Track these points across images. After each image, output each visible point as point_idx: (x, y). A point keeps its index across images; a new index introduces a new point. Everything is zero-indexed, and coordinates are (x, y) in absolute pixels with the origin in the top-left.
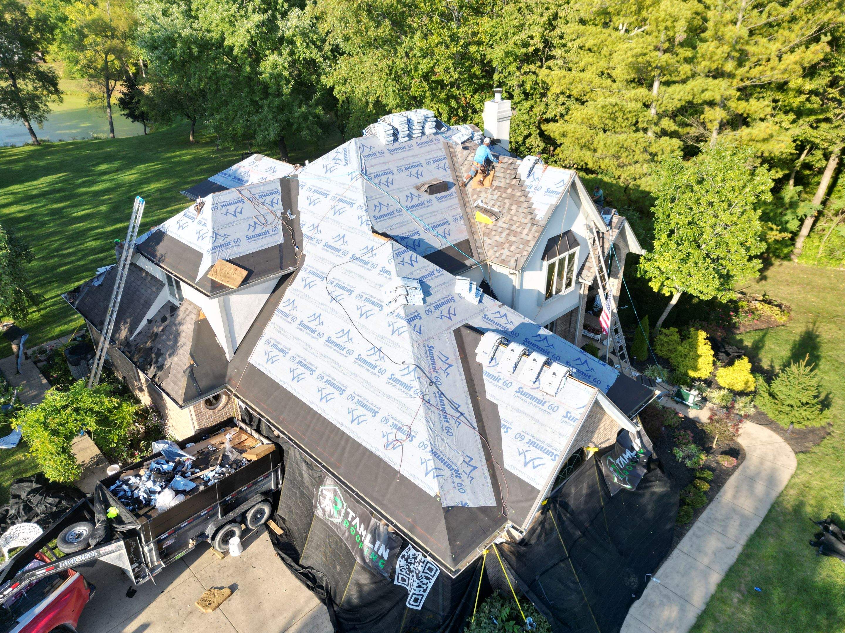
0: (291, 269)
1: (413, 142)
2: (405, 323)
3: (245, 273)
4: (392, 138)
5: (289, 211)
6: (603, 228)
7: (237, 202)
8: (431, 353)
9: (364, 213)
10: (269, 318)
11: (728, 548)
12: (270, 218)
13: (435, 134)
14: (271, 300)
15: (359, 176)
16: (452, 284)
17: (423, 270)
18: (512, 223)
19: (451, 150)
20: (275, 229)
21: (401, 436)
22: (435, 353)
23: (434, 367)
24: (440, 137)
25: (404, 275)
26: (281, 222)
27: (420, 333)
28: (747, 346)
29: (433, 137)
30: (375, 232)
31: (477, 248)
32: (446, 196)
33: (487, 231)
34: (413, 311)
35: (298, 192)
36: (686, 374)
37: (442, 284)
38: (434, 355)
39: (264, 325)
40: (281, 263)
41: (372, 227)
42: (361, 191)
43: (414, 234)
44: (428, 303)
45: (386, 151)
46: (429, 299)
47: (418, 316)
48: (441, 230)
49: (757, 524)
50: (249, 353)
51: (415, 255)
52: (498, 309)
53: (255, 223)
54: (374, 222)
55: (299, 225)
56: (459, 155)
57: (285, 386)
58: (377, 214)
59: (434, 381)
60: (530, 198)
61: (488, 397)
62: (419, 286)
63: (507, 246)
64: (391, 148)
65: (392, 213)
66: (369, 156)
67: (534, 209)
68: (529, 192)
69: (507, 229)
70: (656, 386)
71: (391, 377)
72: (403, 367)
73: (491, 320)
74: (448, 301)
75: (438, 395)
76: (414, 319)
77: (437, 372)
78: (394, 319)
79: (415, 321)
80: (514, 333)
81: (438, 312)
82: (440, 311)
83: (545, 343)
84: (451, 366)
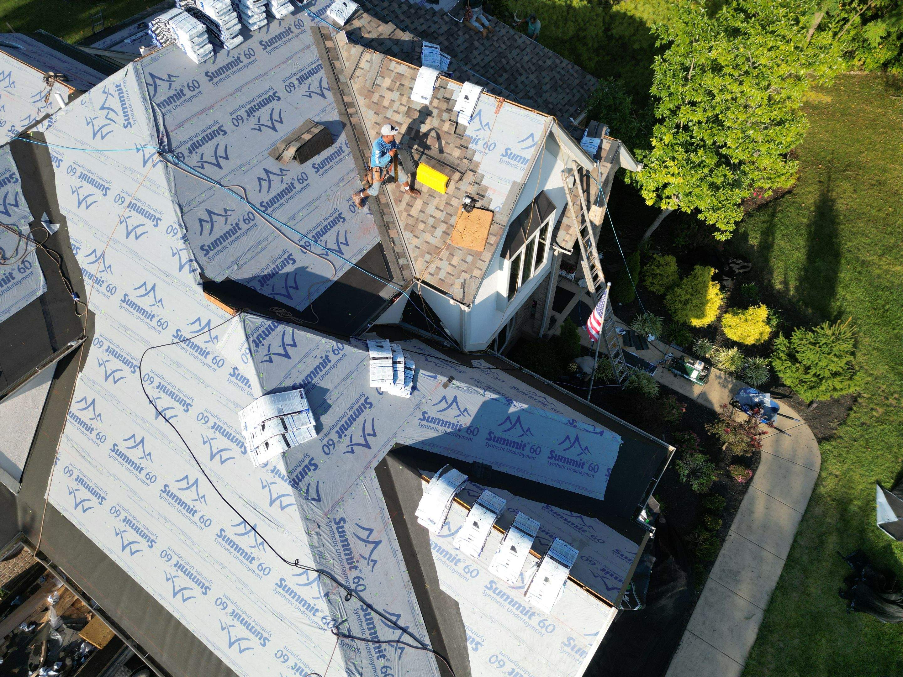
0: (74, 344)
1: (253, 43)
2: (288, 489)
4: (210, 47)
5: (45, 217)
6: (587, 165)
8: (342, 534)
9: (181, 244)
10: (59, 427)
11: (747, 618)
12: (9, 242)
13: (293, 13)
14: (55, 392)
15: (156, 157)
16: (362, 370)
17: (309, 360)
18: (450, 210)
19: (329, 44)
20: (24, 266)
22: (349, 528)
23: (350, 560)
24: (304, 15)
25: (274, 385)
27: (319, 500)
29: (293, 19)
31: (398, 256)
32: (330, 159)
33: (411, 221)
34: (301, 457)
35: (53, 174)
36: (687, 325)
37: (344, 379)
38: (349, 536)
39: (55, 440)
40: (52, 336)
41: (202, 275)
42: (167, 193)
43: (284, 265)
44: (325, 430)
45: (203, 80)
46: (326, 419)
47: (312, 465)
48: (330, 238)
50: (43, 485)
51: (289, 329)
52: (443, 391)
54: (203, 260)
55: (69, 246)
56: (344, 54)
57: (112, 557)
58: (207, 240)
59: (353, 587)
60: (478, 164)
61: (442, 587)
62: (303, 404)
63: (444, 254)
64: (212, 69)
65: (236, 228)
66: (170, 100)
67: (486, 189)
68: (474, 152)
69: (443, 221)
70: (648, 348)
71: (281, 584)
72: (298, 571)
73: (433, 420)
74: (360, 411)
75: (362, 614)
76: (304, 473)
77: (356, 568)
78: (270, 477)
79: (307, 478)
80: (471, 430)
81: (345, 441)
82: (348, 438)
83: (518, 431)
84: (377, 544)
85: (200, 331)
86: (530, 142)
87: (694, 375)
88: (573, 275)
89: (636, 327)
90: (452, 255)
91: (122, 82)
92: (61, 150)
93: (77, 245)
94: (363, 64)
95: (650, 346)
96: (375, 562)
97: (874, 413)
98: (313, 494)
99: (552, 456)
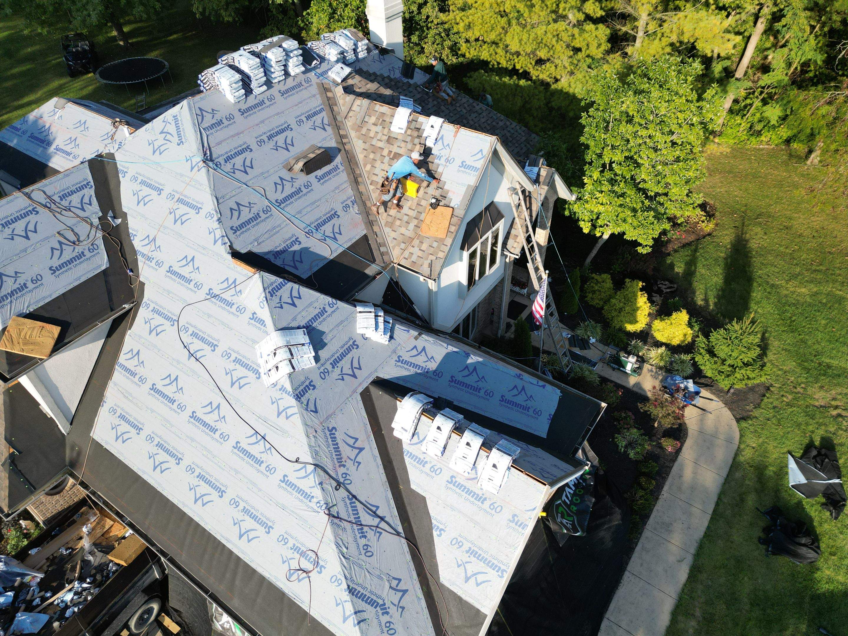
0: (127, 306)
1: (274, 91)
2: (293, 402)
3: (56, 330)
4: (243, 91)
5: (110, 214)
6: (529, 187)
7: (26, 214)
8: (334, 439)
9: (216, 225)
10: (108, 375)
11: (679, 561)
12: (83, 229)
13: (304, 73)
14: (107, 348)
15: (201, 164)
16: (351, 320)
17: (311, 309)
18: (420, 209)
19: (329, 94)
20: (93, 248)
21: (306, 565)
22: (339, 436)
23: (340, 460)
24: (312, 75)
25: (284, 325)
26: (100, 234)
27: (316, 412)
28: (678, 273)
29: (303, 77)
30: (236, 255)
31: (379, 245)
32: (329, 173)
33: (390, 219)
34: (303, 379)
35: (119, 183)
36: (622, 330)
37: (338, 326)
38: (339, 441)
39: (104, 386)
40: (110, 300)
41: (231, 247)
42: (208, 189)
43: (292, 245)
44: (322, 361)
45: (237, 114)
46: (323, 354)
47: (311, 386)
48: (327, 228)
49: (706, 524)
50: (90, 424)
51: (296, 286)
52: (414, 343)
53: (60, 243)
54: (232, 237)
55: (128, 235)
56: (341, 102)
57: (145, 477)
58: (236, 223)
59: (342, 480)
61: (413, 487)
62: (306, 339)
64: (244, 107)
65: (257, 216)
66: (212, 126)
67: (448, 192)
68: (438, 165)
69: (415, 218)
70: (590, 348)
71: (284, 480)
72: (298, 466)
73: (407, 363)
74: (349, 350)
75: (348, 502)
76: (305, 391)
77: (344, 466)
78: (278, 395)
79: (307, 395)
80: (437, 373)
81: (337, 371)
82: (340, 369)
83: (474, 377)
84: (361, 449)
85: (228, 288)
86: (479, 156)
87: (629, 368)
88: (525, 291)
89: (579, 332)
90: (422, 242)
91: (178, 114)
92: (127, 165)
93: (134, 233)
94: (355, 108)
95: (592, 347)
96: (359, 463)
97: (785, 399)
98: (312, 407)
99: (503, 399)
